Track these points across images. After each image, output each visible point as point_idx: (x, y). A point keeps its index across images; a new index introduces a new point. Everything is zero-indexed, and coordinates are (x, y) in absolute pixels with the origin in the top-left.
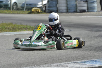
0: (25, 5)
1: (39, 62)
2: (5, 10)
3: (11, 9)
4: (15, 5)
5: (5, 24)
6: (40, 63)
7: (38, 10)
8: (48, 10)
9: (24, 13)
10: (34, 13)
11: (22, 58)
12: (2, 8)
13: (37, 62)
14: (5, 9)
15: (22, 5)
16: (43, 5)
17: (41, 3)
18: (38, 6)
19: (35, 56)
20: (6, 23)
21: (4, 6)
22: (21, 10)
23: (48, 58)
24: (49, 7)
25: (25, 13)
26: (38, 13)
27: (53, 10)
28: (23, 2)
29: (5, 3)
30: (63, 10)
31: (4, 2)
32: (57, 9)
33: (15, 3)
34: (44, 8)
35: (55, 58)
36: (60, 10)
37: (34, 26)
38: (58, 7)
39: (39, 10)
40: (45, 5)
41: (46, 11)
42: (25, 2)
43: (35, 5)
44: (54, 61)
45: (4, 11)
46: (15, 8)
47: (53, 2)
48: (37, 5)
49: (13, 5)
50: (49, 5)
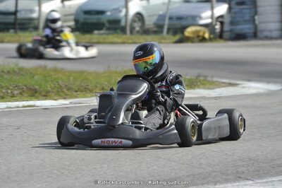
0: (164, 20)
1: (222, 174)
2: (112, 34)
3: (128, 32)
4: (139, 20)
5: (116, 72)
6: (224, 177)
7: (201, 34)
8: (229, 34)
9: (165, 43)
10: (192, 42)
11: (173, 163)
12: (105, 28)
13: (215, 174)
14: (111, 32)
15: (158, 20)
16: (214, 19)
17: (208, 13)
18: (202, 22)
19: (207, 158)
20: (118, 70)
21: (107, 25)
22: (155, 33)
23: (243, 163)
24: (232, 23)
25: (166, 41)
26: (203, 40)
27: (243, 32)
28: (161, 13)
29: (112, 15)
30: (271, 31)
31: (108, 13)
32: (256, 27)
33: (139, 16)
34: (218, 27)
35: (263, 163)
36: (262, 31)
37: (194, 78)
38: (257, 22)
39: (204, 33)
40: (220, 19)
41: (225, 35)
42: (167, 12)
43: (194, 19)
44: (261, 172)
45: (110, 36)
46: (137, 29)
47: (244, 11)
48: (198, 19)
49: (134, 21)
50: (232, 17)
